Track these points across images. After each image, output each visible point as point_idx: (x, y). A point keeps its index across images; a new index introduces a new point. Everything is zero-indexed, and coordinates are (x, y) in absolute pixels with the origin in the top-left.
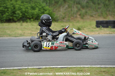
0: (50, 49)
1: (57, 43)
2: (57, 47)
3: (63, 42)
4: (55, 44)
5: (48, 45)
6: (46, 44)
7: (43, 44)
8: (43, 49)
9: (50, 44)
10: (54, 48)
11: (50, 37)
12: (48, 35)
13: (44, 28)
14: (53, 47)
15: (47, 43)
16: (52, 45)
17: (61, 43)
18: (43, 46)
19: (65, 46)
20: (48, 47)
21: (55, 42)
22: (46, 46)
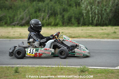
0: (34, 56)
1: (41, 50)
2: (42, 54)
3: (49, 49)
4: (39, 51)
5: (32, 52)
6: (30, 51)
7: (26, 51)
8: (26, 55)
9: (34, 51)
10: (38, 55)
11: (36, 44)
12: (36, 41)
13: (33, 33)
14: (37, 53)
15: (31, 49)
16: (36, 52)
17: (46, 49)
18: (27, 53)
19: (51, 54)
20: (32, 53)
21: (40, 49)
22: (30, 53)
